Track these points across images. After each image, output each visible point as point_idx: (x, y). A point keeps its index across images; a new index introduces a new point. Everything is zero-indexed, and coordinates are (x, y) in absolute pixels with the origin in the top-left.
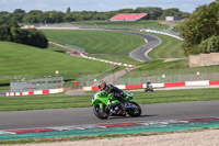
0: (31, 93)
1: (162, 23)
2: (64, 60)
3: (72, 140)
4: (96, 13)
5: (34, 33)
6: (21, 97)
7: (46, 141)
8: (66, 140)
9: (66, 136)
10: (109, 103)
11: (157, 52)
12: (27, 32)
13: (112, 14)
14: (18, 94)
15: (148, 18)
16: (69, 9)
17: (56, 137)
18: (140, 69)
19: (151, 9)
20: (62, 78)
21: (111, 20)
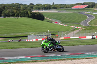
0: (37, 40)
1: (95, 9)
2: (51, 25)
3: (55, 60)
4: (65, 5)
5: (38, 14)
6: (32, 42)
7: (43, 61)
8: (52, 61)
9: (52, 59)
10: (48, 46)
11: (93, 22)
12: (35, 13)
13: (73, 5)
14: (31, 40)
15: (88, 7)
16: (54, 3)
17: (48, 60)
18: (85, 30)
19: (90, 3)
20: (50, 34)
21: (72, 8)
